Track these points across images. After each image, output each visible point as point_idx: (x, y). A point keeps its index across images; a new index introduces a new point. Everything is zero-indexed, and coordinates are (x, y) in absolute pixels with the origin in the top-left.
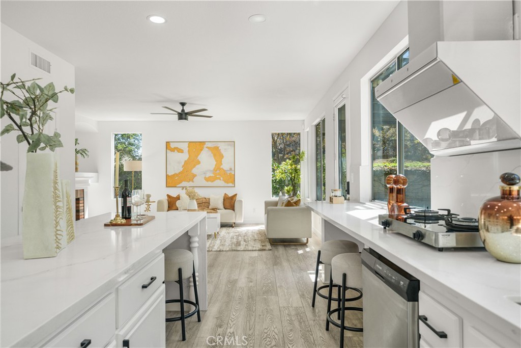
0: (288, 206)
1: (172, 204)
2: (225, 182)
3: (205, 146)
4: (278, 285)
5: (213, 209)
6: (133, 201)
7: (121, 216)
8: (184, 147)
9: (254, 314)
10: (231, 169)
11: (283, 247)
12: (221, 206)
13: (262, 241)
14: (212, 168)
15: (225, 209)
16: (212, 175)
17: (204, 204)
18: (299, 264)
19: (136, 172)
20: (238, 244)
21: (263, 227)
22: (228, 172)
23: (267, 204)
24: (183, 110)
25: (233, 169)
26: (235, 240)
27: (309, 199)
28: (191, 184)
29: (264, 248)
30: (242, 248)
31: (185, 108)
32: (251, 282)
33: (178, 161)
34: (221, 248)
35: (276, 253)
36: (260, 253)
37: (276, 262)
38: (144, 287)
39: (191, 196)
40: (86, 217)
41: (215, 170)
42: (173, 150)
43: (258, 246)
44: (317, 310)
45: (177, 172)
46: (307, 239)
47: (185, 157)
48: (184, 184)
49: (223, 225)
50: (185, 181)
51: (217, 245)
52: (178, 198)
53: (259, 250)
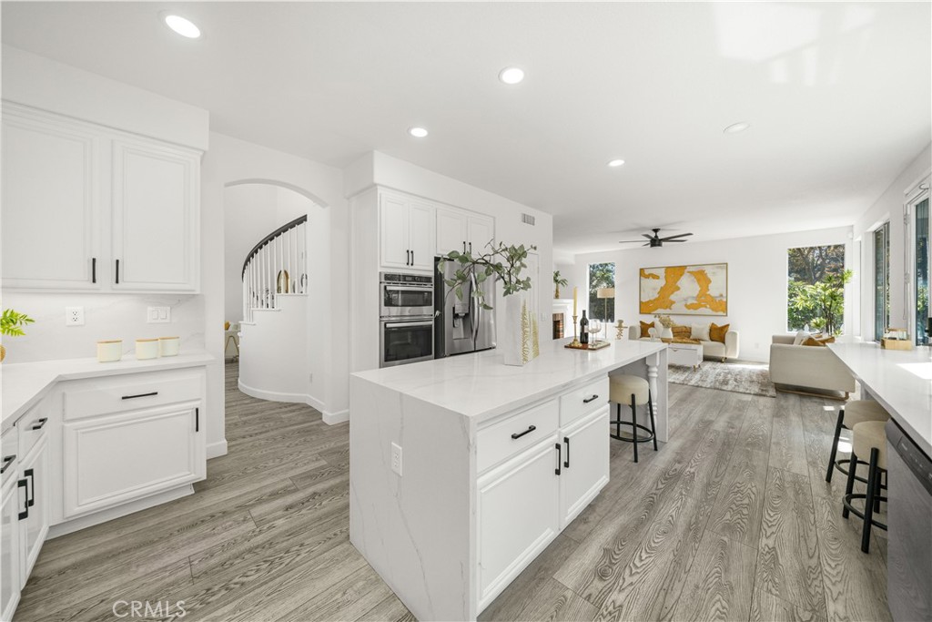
0: (808, 345)
1: (645, 331)
2: (713, 310)
3: (686, 271)
4: (773, 440)
5: (696, 340)
6: (590, 329)
7: (579, 340)
8: (661, 273)
9: (727, 463)
10: (721, 296)
11: (798, 398)
12: (706, 337)
13: (762, 384)
14: (695, 295)
15: (712, 340)
16: (695, 302)
17: (683, 334)
18: (821, 423)
19: (609, 299)
20: (725, 382)
21: (766, 368)
22: (718, 299)
23: (776, 339)
24: (656, 236)
25: (725, 295)
26: (721, 378)
27: (860, 338)
28: (668, 311)
29: (764, 393)
30: (729, 387)
31: (658, 234)
32: (733, 428)
33: (652, 288)
34: (700, 383)
35: (782, 402)
36: (756, 398)
37: (779, 413)
38: (585, 401)
39: (666, 324)
40: (565, 336)
41: (698, 297)
42: (647, 277)
43: (756, 389)
44: (834, 488)
45: (652, 298)
46: (847, 394)
47: (661, 283)
48: (660, 311)
49: (707, 359)
50: (661, 308)
51: (695, 379)
52: (653, 325)
53: (755, 395)
